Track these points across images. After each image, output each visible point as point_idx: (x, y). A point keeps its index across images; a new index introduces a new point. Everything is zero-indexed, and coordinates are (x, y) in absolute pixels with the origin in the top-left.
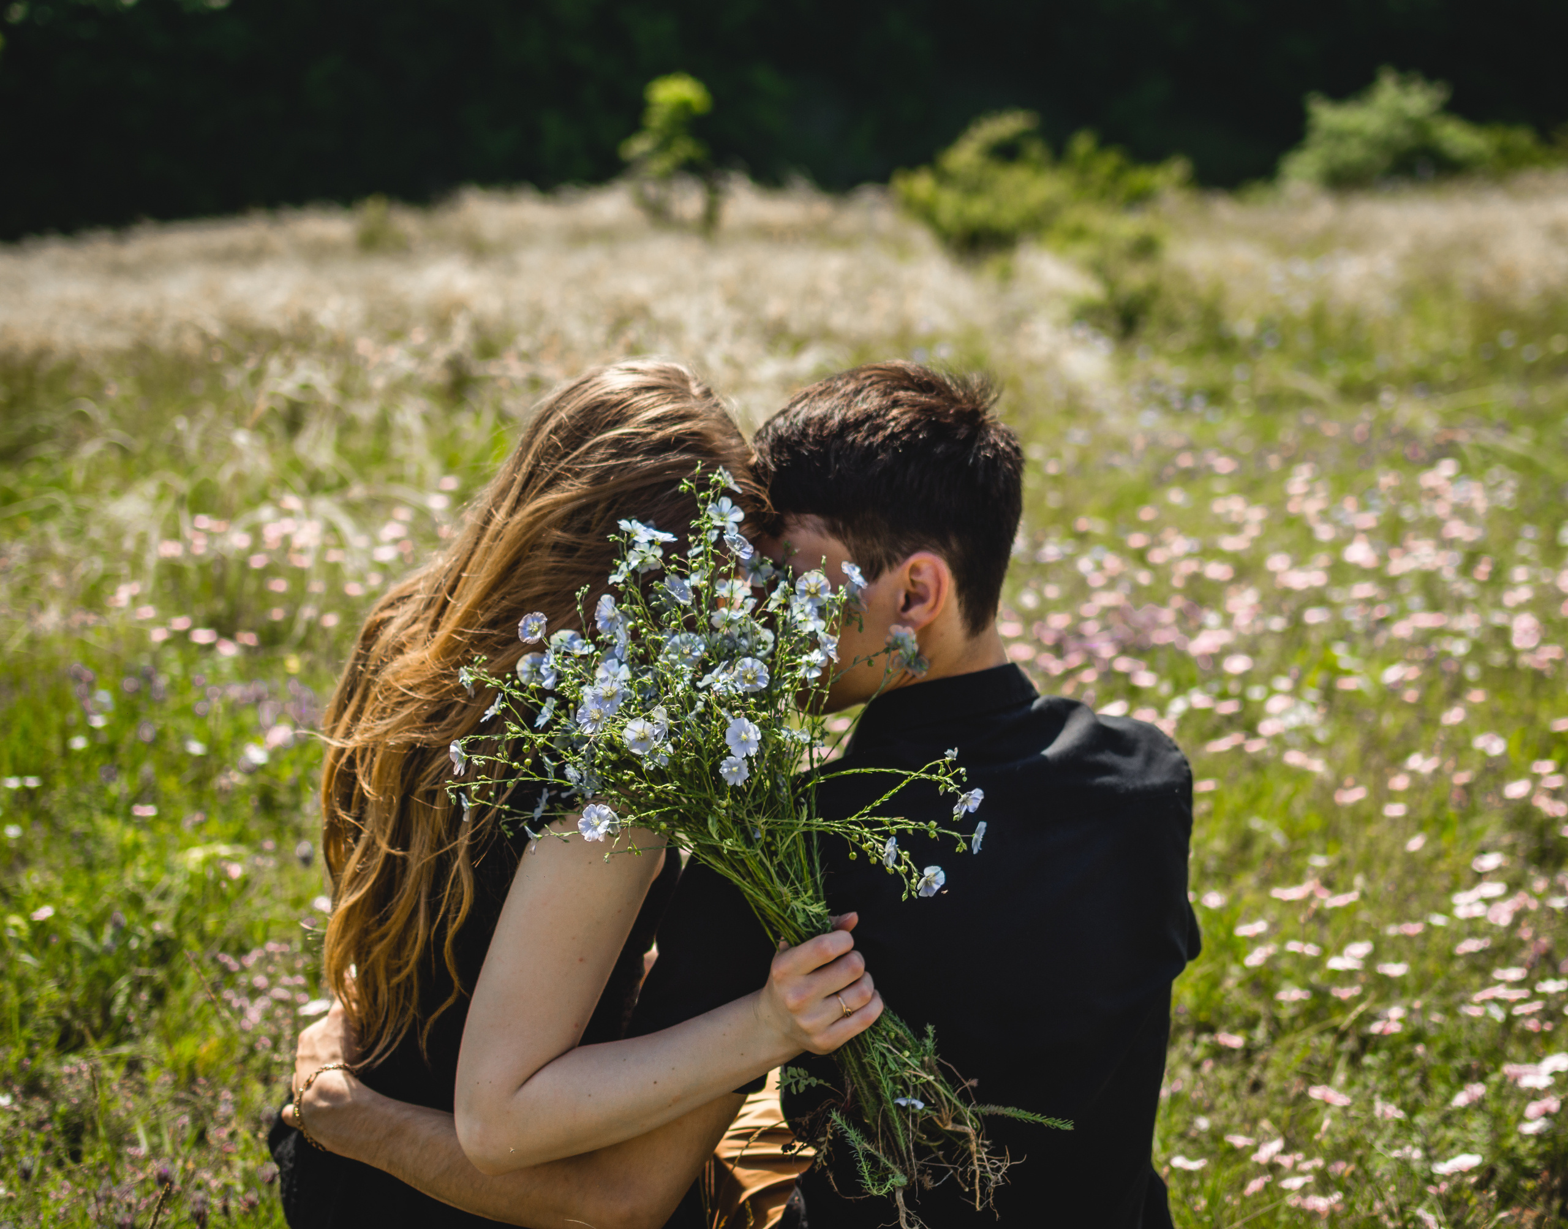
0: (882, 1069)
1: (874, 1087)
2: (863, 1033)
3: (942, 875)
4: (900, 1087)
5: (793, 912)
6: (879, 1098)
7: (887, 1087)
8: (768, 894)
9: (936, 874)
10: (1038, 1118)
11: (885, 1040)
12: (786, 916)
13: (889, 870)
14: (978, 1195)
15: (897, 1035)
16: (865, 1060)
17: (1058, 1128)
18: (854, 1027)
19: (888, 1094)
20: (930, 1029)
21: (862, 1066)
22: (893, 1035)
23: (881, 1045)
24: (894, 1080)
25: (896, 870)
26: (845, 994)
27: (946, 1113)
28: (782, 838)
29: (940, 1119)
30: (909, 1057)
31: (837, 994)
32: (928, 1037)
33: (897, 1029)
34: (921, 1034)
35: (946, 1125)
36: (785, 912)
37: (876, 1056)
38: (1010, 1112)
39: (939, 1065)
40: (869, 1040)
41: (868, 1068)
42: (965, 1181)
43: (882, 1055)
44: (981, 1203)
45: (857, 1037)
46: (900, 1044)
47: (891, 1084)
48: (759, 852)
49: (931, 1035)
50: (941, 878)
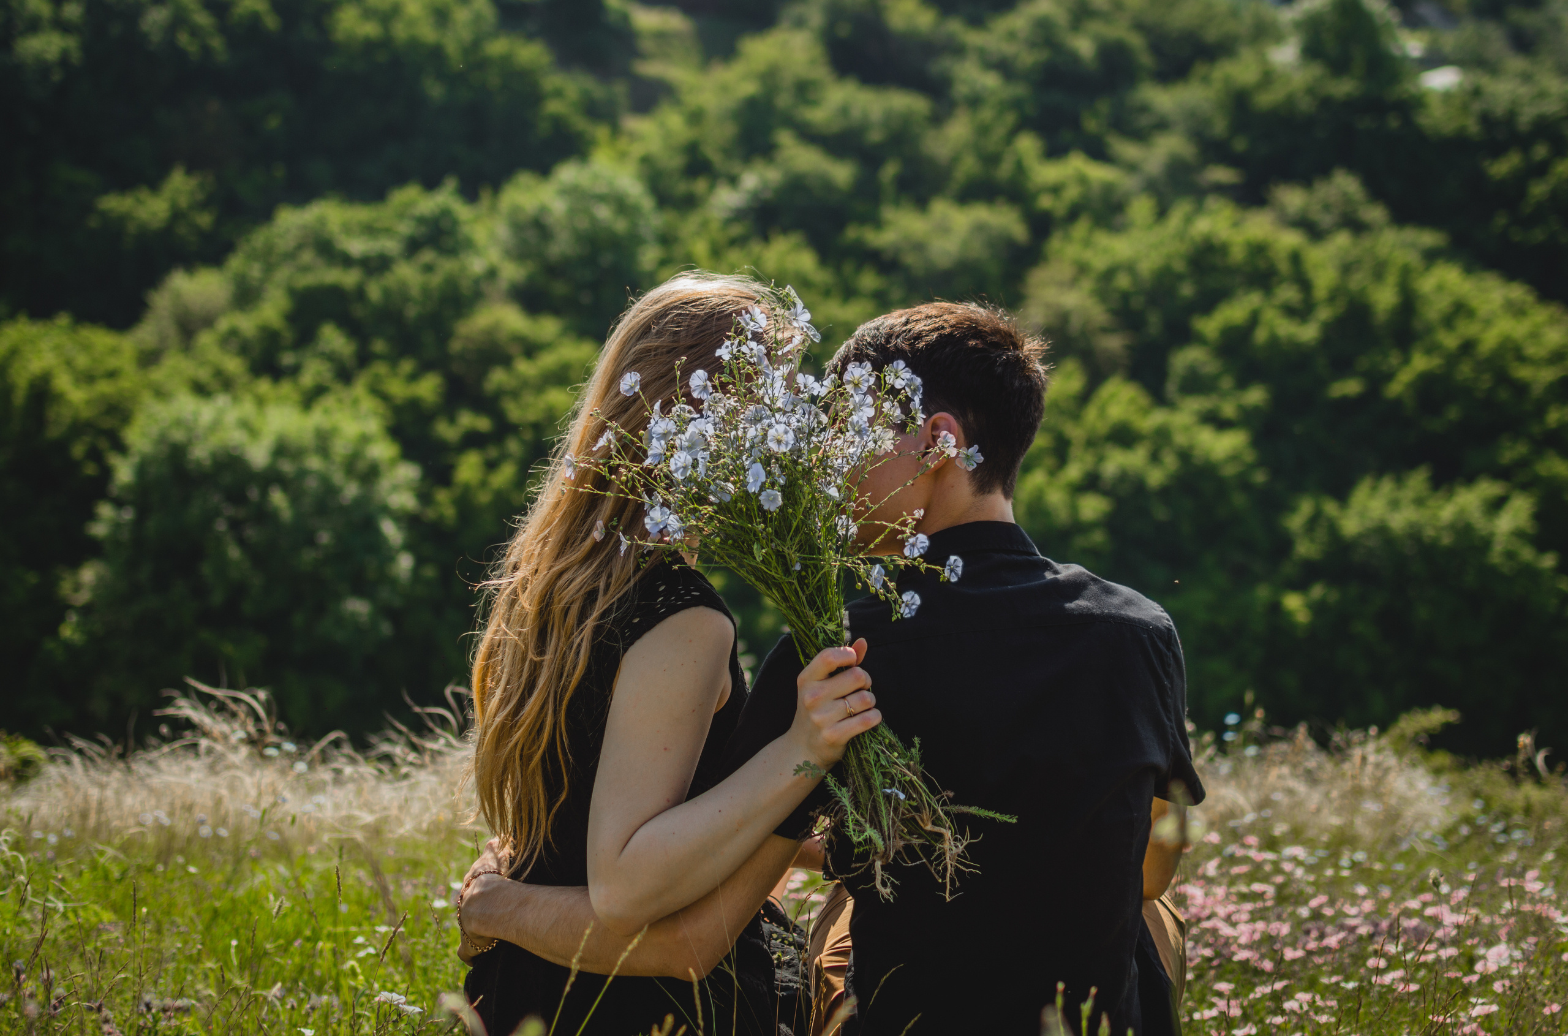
0: (875, 765)
1: (867, 779)
2: (863, 734)
3: (917, 597)
4: (888, 781)
5: (816, 632)
6: (870, 789)
7: (877, 779)
8: (798, 617)
9: (913, 597)
10: (991, 814)
11: (881, 743)
12: (810, 635)
13: (883, 598)
14: (948, 887)
15: (890, 740)
16: (862, 756)
17: (1006, 822)
18: (855, 727)
19: (878, 784)
20: (916, 740)
21: (860, 760)
22: (887, 741)
23: (877, 747)
24: (884, 774)
25: (887, 597)
26: (849, 698)
27: (926, 814)
28: (813, 573)
29: (922, 820)
30: (897, 758)
31: (844, 697)
32: (915, 747)
33: (890, 737)
34: (909, 745)
35: (926, 825)
36: (810, 631)
37: (872, 754)
38: (974, 810)
39: (922, 772)
40: (868, 742)
41: (864, 762)
42: (938, 872)
43: (878, 755)
44: (950, 895)
45: (858, 736)
46: (891, 747)
47: (881, 777)
48: (795, 582)
49: (918, 746)
50: (917, 600)
